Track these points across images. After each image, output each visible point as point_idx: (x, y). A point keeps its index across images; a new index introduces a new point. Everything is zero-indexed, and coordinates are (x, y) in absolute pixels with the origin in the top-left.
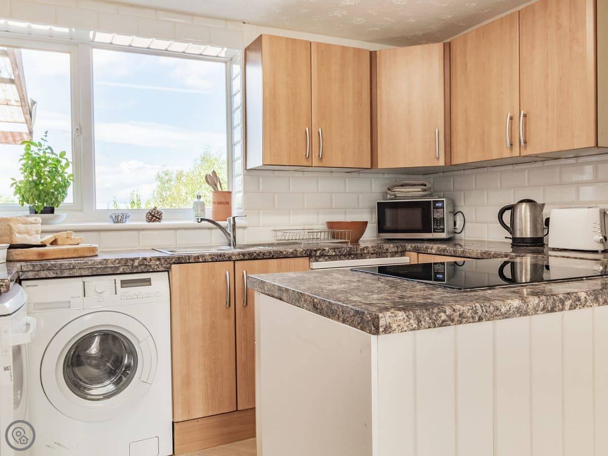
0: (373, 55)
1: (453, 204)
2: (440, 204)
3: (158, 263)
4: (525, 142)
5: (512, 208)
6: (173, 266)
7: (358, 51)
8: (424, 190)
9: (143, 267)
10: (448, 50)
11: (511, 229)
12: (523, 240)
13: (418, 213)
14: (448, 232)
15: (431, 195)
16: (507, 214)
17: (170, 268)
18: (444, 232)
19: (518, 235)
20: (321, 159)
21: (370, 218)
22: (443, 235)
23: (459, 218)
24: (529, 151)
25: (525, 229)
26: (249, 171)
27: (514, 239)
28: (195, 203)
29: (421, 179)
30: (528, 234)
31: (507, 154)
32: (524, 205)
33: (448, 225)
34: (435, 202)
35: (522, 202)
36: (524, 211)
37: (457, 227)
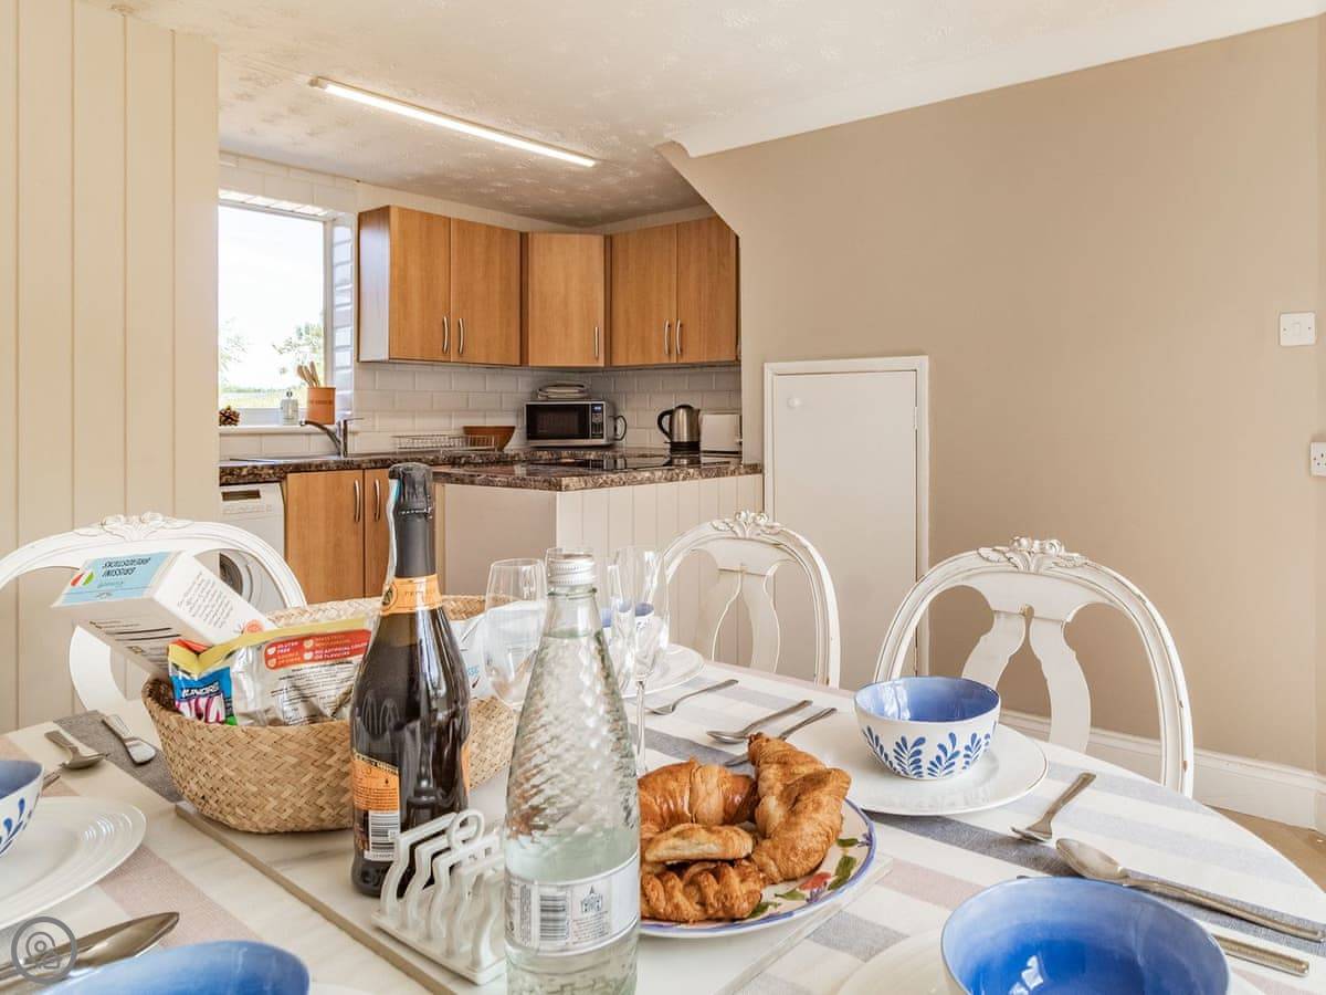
0: (524, 238)
1: (614, 407)
2: (600, 408)
3: (271, 472)
4: (681, 350)
5: (671, 413)
6: (289, 476)
7: (506, 232)
8: (581, 392)
9: (251, 477)
10: (609, 243)
11: (670, 434)
12: (679, 443)
13: (574, 418)
14: (608, 439)
15: (588, 398)
16: (666, 420)
17: (285, 478)
18: (602, 437)
19: (676, 440)
20: (460, 354)
21: (517, 422)
22: (602, 442)
23: (620, 423)
24: (686, 359)
25: (683, 435)
26: (363, 365)
27: (672, 443)
28: (284, 402)
29: (577, 379)
30: (685, 438)
31: (666, 361)
32: (681, 411)
33: (607, 430)
34: (593, 405)
35: (680, 407)
36: (682, 416)
37: (618, 433)
